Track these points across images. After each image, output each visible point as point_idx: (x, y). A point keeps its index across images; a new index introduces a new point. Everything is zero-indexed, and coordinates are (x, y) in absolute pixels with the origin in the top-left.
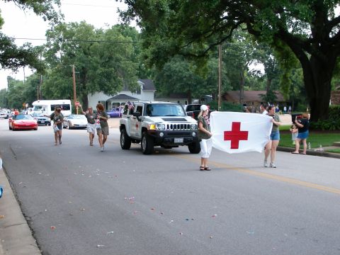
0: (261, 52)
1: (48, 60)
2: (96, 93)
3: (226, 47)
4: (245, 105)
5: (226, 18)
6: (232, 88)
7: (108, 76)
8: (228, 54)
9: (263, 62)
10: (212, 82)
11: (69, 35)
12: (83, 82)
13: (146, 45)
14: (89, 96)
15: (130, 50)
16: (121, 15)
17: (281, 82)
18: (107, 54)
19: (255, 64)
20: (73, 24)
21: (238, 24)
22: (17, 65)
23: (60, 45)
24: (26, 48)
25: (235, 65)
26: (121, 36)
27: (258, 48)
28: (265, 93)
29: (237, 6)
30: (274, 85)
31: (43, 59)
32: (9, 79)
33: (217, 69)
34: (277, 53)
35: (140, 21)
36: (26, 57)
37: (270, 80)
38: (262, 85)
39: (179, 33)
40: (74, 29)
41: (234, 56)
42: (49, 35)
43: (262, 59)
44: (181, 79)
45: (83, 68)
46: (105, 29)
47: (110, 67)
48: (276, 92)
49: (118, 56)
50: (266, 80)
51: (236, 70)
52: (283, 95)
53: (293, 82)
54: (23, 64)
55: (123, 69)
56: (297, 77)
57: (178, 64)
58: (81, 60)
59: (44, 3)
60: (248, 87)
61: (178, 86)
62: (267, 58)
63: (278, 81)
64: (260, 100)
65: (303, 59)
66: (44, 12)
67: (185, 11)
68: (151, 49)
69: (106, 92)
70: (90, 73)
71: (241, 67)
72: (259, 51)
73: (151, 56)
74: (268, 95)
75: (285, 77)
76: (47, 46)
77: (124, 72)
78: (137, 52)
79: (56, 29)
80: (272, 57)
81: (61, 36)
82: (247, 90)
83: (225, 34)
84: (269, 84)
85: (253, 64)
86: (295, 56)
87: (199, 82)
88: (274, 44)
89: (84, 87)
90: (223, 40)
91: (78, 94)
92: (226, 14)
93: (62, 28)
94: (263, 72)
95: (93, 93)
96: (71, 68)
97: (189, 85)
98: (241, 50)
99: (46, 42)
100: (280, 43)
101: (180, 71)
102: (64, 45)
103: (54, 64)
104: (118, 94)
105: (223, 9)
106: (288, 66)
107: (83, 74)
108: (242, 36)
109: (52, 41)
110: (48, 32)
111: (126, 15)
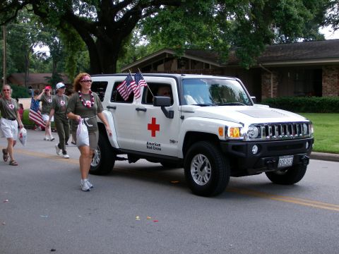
0: (47, 34)
3: (10, 28)
4: (30, 88)
6: (17, 70)
8: (12, 35)
9: (48, 44)
17: (66, 65)
19: (41, 46)
21: (24, 4)
25: (20, 46)
27: (42, 30)
28: (50, 75)
30: (60, 67)
34: (63, 36)
37: (55, 63)
38: (48, 67)
41: (18, 37)
43: (47, 41)
48: (62, 74)
50: (51, 62)
51: (20, 51)
52: (69, 77)
53: (78, 64)
56: (82, 60)
60: (33, 70)
62: (52, 40)
63: (64, 63)
64: (46, 82)
65: (89, 42)
71: (26, 49)
72: (44, 33)
74: (54, 77)
75: (71, 59)
80: (57, 39)
82: (32, 72)
83: (10, 15)
84: (55, 67)
85: (38, 46)
86: (81, 39)
88: (58, 27)
94: (48, 54)
98: (26, 32)
100: (67, 26)
106: (75, 48)
108: (27, 17)
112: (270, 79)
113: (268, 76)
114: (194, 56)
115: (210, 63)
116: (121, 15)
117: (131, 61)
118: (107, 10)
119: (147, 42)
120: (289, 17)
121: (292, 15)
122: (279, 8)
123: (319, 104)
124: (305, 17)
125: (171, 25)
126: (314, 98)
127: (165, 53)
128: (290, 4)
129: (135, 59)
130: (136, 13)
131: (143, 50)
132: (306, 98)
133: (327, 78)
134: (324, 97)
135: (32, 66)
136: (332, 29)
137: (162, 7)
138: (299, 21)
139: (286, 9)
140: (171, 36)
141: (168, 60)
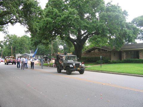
0: (63, 43)
2: (18, 54)
3: (53, 42)
5: (54, 33)
6: (55, 52)
7: (21, 49)
10: (49, 51)
11: (10, 38)
12: (14, 51)
13: (32, 40)
14: (16, 55)
15: (27, 42)
16: (25, 32)
18: (21, 43)
21: (57, 35)
23: (8, 40)
26: (25, 39)
29: (57, 30)
31: (3, 44)
33: (51, 47)
34: (67, 43)
35: (31, 33)
37: (65, 50)
38: (63, 52)
39: (41, 37)
40: (12, 36)
41: (55, 44)
43: (62, 45)
44: (41, 50)
47: (22, 47)
49: (24, 44)
50: (64, 50)
55: (25, 47)
57: (40, 46)
58: (14, 45)
59: (3, 29)
61: (41, 52)
65: (74, 44)
66: (3, 31)
67: (43, 31)
68: (33, 41)
69: (21, 54)
70: (16, 48)
71: (57, 47)
73: (33, 44)
76: (4, 41)
77: (26, 48)
78: (29, 43)
79: (7, 36)
80: (65, 44)
81: (8, 38)
86: (72, 43)
87: (46, 51)
88: (66, 41)
89: (15, 52)
90: (53, 39)
91: (13, 54)
92: (54, 32)
93: (8, 36)
94: (63, 48)
95: (17, 54)
96: (11, 47)
97: (44, 52)
98: (57, 42)
99: (4, 40)
100: (68, 41)
101: (41, 48)
102: (9, 41)
103: (6, 46)
104: (24, 54)
105: (53, 31)
106: (71, 46)
107: (14, 48)
108: (57, 39)
109: (6, 39)
110: (4, 37)
111: (26, 32)
112: (124, 54)
114: (103, 48)
115: (107, 50)
116: (83, 37)
117: (84, 50)
118: (79, 36)
119: (89, 45)
120: (129, 37)
121: (130, 36)
122: (127, 34)
123: (138, 61)
124: (134, 37)
125: (97, 39)
126: (137, 59)
127: (95, 48)
128: (130, 33)
129: (86, 49)
130: (87, 37)
131: (88, 47)
132: (135, 59)
133: (141, 54)
134: (140, 59)
135: (59, 51)
136: (140, 40)
137: (94, 35)
138: (132, 38)
139: (128, 35)
141: (95, 49)
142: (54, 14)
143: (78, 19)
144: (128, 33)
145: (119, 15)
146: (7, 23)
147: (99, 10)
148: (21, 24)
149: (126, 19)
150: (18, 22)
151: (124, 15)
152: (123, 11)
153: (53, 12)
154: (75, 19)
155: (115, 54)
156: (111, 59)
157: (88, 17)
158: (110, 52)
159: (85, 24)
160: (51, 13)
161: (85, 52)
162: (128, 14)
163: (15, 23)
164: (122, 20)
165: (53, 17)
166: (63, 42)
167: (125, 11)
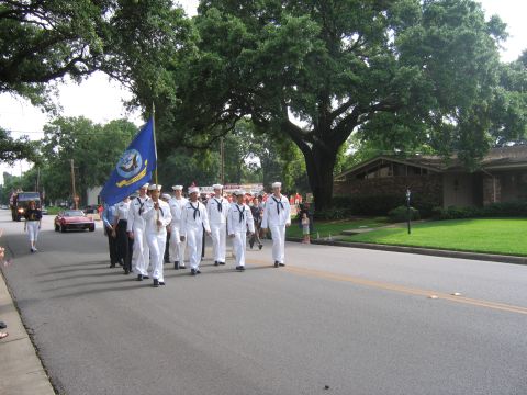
0: (259, 146)
1: (46, 155)
2: (95, 187)
5: (227, 110)
7: (107, 171)
9: (258, 155)
11: (66, 130)
12: (82, 177)
14: (89, 191)
16: (125, 105)
18: (106, 148)
19: (252, 157)
20: (71, 119)
22: (14, 159)
23: (58, 140)
24: (24, 141)
26: (120, 131)
27: (254, 142)
29: (241, 98)
31: (41, 154)
32: (6, 175)
36: (23, 150)
37: (265, 173)
38: (258, 177)
40: (73, 124)
41: (231, 149)
42: (47, 130)
43: (257, 152)
44: (179, 173)
45: (82, 163)
46: (103, 124)
47: (109, 161)
49: (117, 150)
50: (262, 172)
54: (20, 157)
57: (177, 157)
58: (78, 154)
59: (41, 95)
62: (263, 151)
65: (305, 149)
66: (42, 103)
70: (90, 167)
71: (239, 161)
72: (255, 145)
76: (44, 141)
79: (55, 123)
81: (59, 131)
85: (249, 157)
88: (272, 137)
89: (83, 182)
90: (226, 132)
91: (77, 189)
92: (227, 106)
93: (60, 122)
94: (259, 165)
95: (92, 187)
96: (69, 163)
98: (238, 144)
99: (43, 138)
100: (281, 136)
101: (179, 165)
102: (62, 140)
103: (51, 159)
105: (226, 101)
107: (81, 168)
108: (240, 130)
109: (50, 136)
110: (45, 127)
111: (130, 105)
112: (492, 183)
113: (490, 180)
115: (428, 168)
116: (335, 124)
118: (323, 117)
119: (355, 151)
120: (513, 118)
121: (516, 116)
122: (503, 110)
125: (394, 128)
127: (380, 160)
128: (515, 105)
135: (244, 176)
137: (376, 112)
139: (510, 110)
140: (393, 140)
141: (382, 166)
142: (229, 38)
143: (320, 53)
144: (507, 105)
145: (473, 35)
146: (61, 73)
147: (397, 19)
148: (112, 76)
149: (500, 51)
150: (101, 68)
151: (492, 36)
152: (487, 19)
153: (224, 30)
154: (310, 54)
155: (456, 183)
156: (441, 204)
157: (355, 47)
158: (440, 176)
159: (348, 73)
160: (217, 33)
161: (342, 178)
162: (506, 30)
163: (89, 73)
164: (485, 54)
165: (227, 47)
166: (260, 141)
167: (495, 20)
